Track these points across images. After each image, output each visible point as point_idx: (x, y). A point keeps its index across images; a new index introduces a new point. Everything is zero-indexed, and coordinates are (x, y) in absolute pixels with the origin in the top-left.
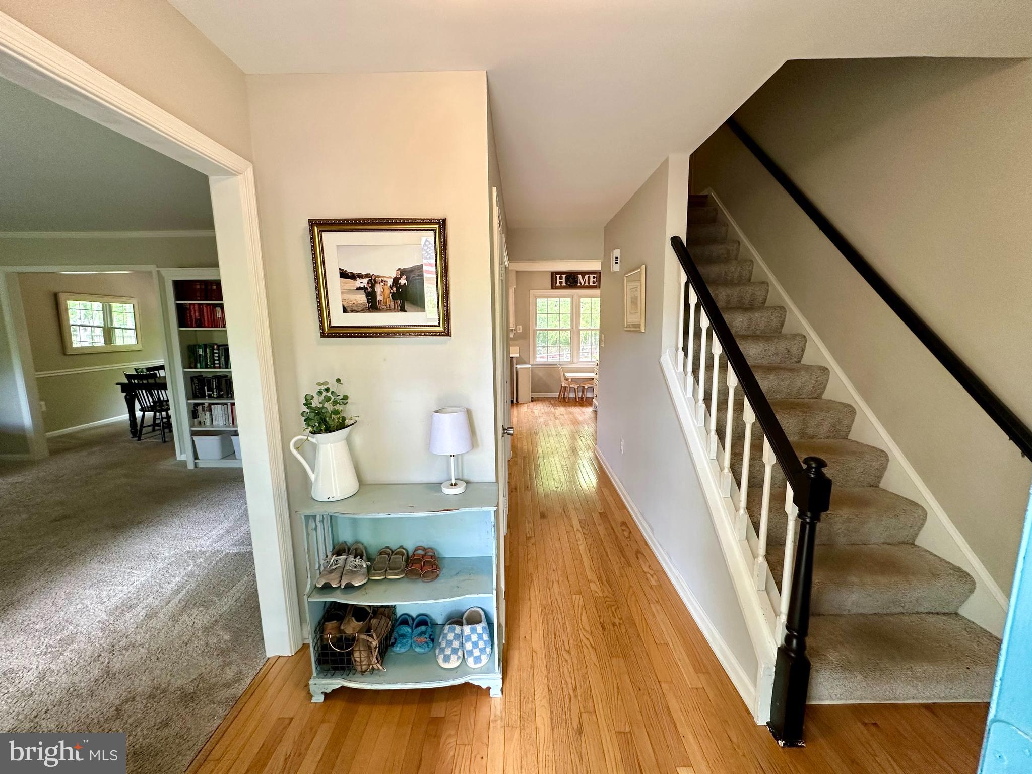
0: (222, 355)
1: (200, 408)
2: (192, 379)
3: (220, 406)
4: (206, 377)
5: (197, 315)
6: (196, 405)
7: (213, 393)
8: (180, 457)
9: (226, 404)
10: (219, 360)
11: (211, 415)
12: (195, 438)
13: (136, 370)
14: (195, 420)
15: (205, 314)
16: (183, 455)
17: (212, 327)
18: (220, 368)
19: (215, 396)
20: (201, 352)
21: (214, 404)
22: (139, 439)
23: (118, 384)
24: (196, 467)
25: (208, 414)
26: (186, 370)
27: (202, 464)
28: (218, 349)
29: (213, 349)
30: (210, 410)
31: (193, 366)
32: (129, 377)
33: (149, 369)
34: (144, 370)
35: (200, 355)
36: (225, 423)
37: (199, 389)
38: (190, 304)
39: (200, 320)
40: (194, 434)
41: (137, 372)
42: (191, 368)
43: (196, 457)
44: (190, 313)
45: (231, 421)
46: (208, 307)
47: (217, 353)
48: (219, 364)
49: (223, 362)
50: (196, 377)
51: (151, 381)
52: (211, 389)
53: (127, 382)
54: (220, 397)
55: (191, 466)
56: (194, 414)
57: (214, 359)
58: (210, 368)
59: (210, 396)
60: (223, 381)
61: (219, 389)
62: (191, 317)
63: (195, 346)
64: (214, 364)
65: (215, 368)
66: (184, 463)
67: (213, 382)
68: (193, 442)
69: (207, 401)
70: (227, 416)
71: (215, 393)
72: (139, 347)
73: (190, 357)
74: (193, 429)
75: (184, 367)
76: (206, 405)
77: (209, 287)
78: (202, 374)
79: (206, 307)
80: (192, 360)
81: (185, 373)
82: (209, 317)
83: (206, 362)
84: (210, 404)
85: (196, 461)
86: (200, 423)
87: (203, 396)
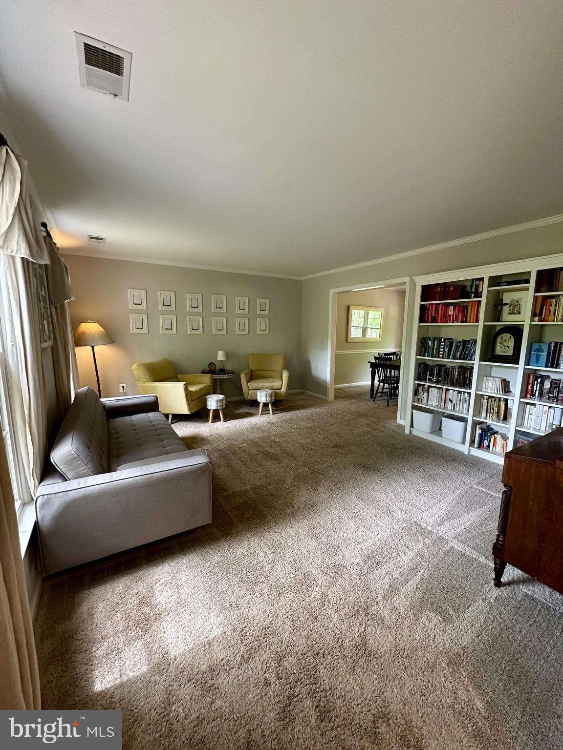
0: (447, 347)
1: (421, 388)
2: (420, 364)
3: (436, 389)
4: (429, 365)
5: (433, 313)
6: (419, 385)
7: (433, 378)
8: (400, 421)
9: (442, 389)
10: (443, 351)
11: (428, 395)
12: (414, 411)
13: (379, 354)
14: (416, 397)
15: (440, 313)
16: (402, 420)
17: (443, 323)
18: (443, 358)
19: (434, 381)
20: (430, 343)
21: (432, 387)
22: (374, 401)
23: (369, 362)
24: (410, 433)
25: (426, 394)
26: (418, 357)
27: (414, 433)
28: (445, 342)
29: (441, 342)
30: (428, 392)
31: (422, 354)
32: (376, 358)
33: (386, 354)
34: (383, 355)
35: (429, 346)
36: (437, 404)
37: (423, 373)
38: (430, 304)
39: (435, 317)
40: (414, 407)
41: (379, 356)
42: (420, 355)
43: (412, 426)
44: (428, 312)
45: (443, 404)
46: (444, 306)
47: (443, 345)
48: (443, 354)
49: (447, 353)
50: (422, 363)
51: (388, 363)
52: (432, 375)
53: (374, 362)
54: (438, 382)
55: (407, 431)
56: (416, 393)
57: (439, 350)
58: (435, 357)
59: (430, 380)
60: (443, 370)
61: (438, 375)
62: (428, 314)
63: (427, 338)
64: (439, 354)
65: (439, 357)
66: (403, 428)
67: (435, 369)
68: (412, 413)
69: (427, 384)
70: (440, 399)
71: (435, 378)
72: (379, 340)
73: (421, 347)
74: (414, 404)
75: (417, 355)
76: (426, 387)
77: (447, 289)
78: (426, 361)
79: (442, 307)
80: (423, 349)
81: (417, 359)
82: (443, 315)
83: (433, 352)
84: (429, 387)
85: (412, 429)
86: (419, 400)
87: (425, 379)
